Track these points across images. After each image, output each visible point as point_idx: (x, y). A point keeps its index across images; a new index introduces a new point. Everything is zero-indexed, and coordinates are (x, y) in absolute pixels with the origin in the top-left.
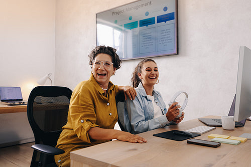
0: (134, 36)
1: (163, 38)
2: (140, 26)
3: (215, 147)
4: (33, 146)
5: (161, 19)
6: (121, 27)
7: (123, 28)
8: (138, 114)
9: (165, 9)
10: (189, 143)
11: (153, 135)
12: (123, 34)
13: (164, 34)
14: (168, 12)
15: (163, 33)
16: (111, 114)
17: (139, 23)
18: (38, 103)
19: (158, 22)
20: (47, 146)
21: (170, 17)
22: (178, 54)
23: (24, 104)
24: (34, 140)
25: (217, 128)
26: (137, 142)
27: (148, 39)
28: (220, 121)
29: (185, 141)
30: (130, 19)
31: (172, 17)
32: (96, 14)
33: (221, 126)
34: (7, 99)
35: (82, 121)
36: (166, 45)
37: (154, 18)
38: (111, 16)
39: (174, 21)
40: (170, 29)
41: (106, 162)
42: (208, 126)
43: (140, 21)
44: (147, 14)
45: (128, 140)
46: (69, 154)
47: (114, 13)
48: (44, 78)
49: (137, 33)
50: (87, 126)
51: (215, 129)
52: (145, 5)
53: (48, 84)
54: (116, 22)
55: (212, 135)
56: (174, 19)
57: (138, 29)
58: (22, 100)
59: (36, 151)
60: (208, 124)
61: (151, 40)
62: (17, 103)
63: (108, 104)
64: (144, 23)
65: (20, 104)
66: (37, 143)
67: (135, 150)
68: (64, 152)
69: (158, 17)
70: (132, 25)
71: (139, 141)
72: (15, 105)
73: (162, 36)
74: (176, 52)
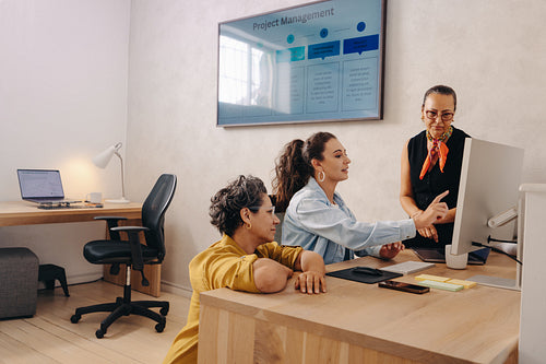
1: (353, 85)
2: (310, 57)
5: (355, 46)
9: (361, 27)
13: (357, 77)
14: (366, 33)
15: (354, 75)
17: (306, 50)
19: (346, 51)
22: (382, 118)
23: (68, 205)
27: (324, 85)
31: (374, 44)
36: (360, 100)
37: (337, 43)
39: (378, 52)
40: (368, 68)
43: (310, 47)
44: (324, 33)
48: (108, 151)
52: (322, 14)
56: (377, 48)
58: (63, 197)
61: (329, 87)
62: (55, 203)
64: (317, 51)
65: (60, 207)
69: (345, 41)
72: (51, 208)
73: (352, 80)
74: (377, 115)
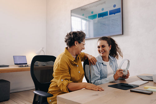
0: (94, 24)
1: (113, 24)
2: (99, 17)
3: (149, 94)
4: (34, 92)
5: (112, 13)
6: (86, 18)
7: (88, 19)
8: (95, 75)
9: (115, 6)
10: (131, 91)
11: (108, 86)
12: (88, 23)
14: (116, 8)
15: (113, 21)
16: (79, 72)
18: (36, 66)
19: (110, 14)
20: (42, 92)
21: (117, 11)
22: (123, 34)
23: (28, 66)
24: (34, 88)
25: (149, 82)
26: (98, 90)
27: (103, 25)
28: (151, 77)
29: (129, 90)
30: (92, 13)
31: (119, 11)
32: (71, 11)
33: (152, 81)
34: (18, 63)
35: (62, 80)
36: (115, 29)
37: (107, 12)
38: (80, 11)
39: (121, 13)
40: (117, 19)
41: (79, 102)
42: (144, 80)
43: (98, 14)
44: (103, 9)
45: (93, 89)
46: (56, 97)
47: (82, 9)
49: (96, 22)
50: (66, 83)
51: (148, 82)
52: (102, 4)
53: (42, 54)
54: (83, 15)
55: (146, 86)
56: (120, 12)
57: (97, 19)
58: (27, 64)
59: (36, 95)
60: (143, 79)
61: (105, 26)
62: (24, 65)
63: (78, 66)
64: (101, 15)
65: (26, 66)
66: (36, 90)
67: (97, 95)
68: (53, 96)
69: (110, 11)
70: (93, 17)
71: (99, 90)
72: (23, 67)
73: (112, 23)
74: (121, 33)
